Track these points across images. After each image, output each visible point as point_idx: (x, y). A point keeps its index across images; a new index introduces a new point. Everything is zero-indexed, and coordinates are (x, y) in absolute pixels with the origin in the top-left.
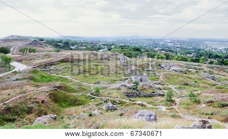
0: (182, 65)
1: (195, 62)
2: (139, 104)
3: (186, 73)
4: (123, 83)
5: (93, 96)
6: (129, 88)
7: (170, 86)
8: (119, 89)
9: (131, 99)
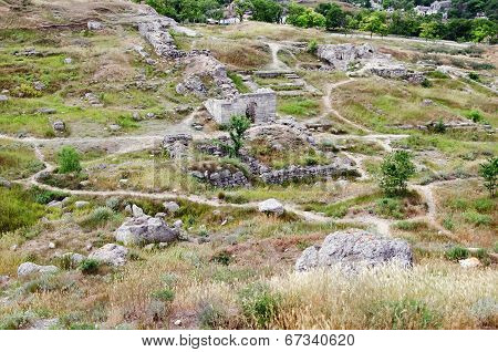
3: (425, 84)
5: (55, 190)
7: (372, 137)
9: (226, 193)
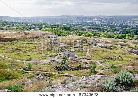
0: (108, 41)
1: (121, 38)
2: (66, 76)
3: (111, 49)
4: (53, 59)
5: (26, 71)
6: (58, 63)
7: (96, 60)
8: (49, 64)
9: (59, 72)
